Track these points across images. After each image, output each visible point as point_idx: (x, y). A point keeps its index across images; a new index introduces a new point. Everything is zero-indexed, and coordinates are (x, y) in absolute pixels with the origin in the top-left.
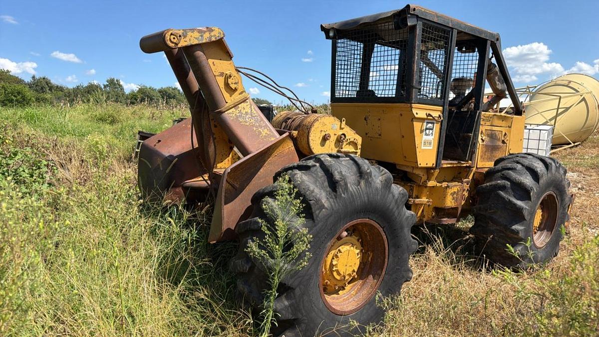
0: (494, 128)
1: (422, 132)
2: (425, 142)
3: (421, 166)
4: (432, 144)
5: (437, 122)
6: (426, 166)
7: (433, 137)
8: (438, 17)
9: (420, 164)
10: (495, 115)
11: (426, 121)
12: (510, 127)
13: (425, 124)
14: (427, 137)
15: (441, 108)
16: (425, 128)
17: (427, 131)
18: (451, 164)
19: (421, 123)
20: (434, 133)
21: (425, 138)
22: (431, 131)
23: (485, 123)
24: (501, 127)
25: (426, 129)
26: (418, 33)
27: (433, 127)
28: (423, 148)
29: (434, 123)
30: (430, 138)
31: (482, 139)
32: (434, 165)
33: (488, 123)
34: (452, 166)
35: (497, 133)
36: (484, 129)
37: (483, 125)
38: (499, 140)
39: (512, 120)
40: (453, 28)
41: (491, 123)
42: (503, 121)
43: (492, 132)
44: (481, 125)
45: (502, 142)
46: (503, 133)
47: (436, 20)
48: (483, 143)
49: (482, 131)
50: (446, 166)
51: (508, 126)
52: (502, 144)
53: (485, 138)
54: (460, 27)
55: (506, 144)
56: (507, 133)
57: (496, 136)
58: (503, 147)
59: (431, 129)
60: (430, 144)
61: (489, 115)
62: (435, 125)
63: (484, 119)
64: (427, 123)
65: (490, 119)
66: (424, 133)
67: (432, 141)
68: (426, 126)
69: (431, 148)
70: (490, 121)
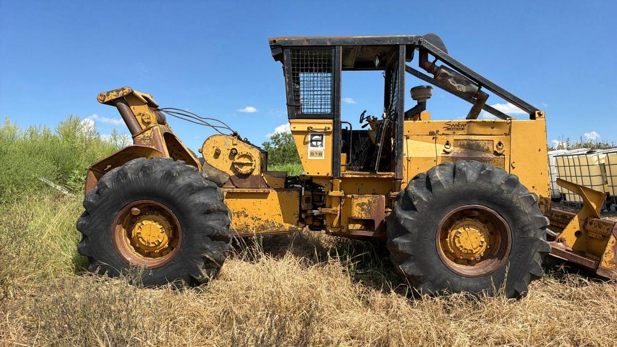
0: (473, 137)
1: (305, 143)
4: (324, 154)
5: (327, 133)
6: (317, 175)
7: (324, 148)
8: (308, 40)
9: (308, 173)
10: (470, 122)
12: (509, 134)
13: (309, 136)
14: (314, 148)
15: (331, 121)
16: (309, 140)
17: (314, 143)
18: (359, 174)
19: (304, 136)
20: (324, 144)
21: (310, 149)
22: (319, 143)
23: (454, 133)
24: (491, 135)
25: (312, 141)
26: (285, 59)
27: (322, 139)
28: (309, 158)
29: (322, 136)
30: (319, 149)
31: (444, 151)
32: (330, 175)
33: (461, 132)
34: (362, 177)
35: (482, 144)
36: (451, 139)
37: (448, 135)
38: (488, 150)
39: (509, 126)
40: (335, 46)
41: (468, 131)
42: (492, 128)
43: (471, 142)
44: (443, 134)
45: (494, 154)
46: (496, 143)
47: (306, 43)
48: (446, 155)
49: (448, 141)
50: (350, 176)
51: (505, 134)
52: (494, 156)
53: (454, 150)
54: (345, 42)
55: (504, 155)
56: (502, 142)
57: (478, 146)
58: (496, 159)
59: (320, 141)
60: (320, 154)
61: (459, 123)
62: (324, 137)
63: (450, 127)
64: (313, 136)
65: (463, 127)
66: (309, 144)
67: (324, 152)
68: (311, 138)
69: (323, 158)
70: (463, 129)
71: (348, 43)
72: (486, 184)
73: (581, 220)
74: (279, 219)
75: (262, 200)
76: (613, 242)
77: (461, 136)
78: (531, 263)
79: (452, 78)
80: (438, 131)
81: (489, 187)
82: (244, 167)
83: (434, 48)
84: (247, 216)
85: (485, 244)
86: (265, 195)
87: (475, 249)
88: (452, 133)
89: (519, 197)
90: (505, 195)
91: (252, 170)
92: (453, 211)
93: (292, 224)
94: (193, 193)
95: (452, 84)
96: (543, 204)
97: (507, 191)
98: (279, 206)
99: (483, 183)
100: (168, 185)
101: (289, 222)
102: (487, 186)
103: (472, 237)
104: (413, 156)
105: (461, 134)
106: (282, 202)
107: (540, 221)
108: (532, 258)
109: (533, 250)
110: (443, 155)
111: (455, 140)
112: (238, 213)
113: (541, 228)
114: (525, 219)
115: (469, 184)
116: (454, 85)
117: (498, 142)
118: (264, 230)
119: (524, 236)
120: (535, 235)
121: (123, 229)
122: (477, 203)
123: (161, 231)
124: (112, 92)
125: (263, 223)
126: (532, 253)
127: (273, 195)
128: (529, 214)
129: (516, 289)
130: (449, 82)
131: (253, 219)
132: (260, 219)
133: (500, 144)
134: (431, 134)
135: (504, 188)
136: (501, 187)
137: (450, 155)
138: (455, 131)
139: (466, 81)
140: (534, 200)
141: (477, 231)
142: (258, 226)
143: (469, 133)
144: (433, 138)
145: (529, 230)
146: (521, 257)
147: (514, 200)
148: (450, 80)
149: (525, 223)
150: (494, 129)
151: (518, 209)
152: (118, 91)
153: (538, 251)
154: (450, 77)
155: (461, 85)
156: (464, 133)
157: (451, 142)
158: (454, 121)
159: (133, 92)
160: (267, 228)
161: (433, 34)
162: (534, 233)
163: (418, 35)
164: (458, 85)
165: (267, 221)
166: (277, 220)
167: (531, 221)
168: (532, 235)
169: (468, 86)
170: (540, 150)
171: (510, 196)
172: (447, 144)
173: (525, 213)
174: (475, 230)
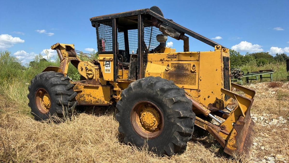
0: (181, 62)
1: (104, 65)
2: (106, 70)
3: (105, 80)
4: (110, 71)
5: (111, 61)
6: (108, 80)
7: (110, 68)
8: (103, 17)
9: (105, 79)
10: (179, 54)
11: (105, 61)
12: (198, 60)
13: (105, 62)
14: (107, 68)
15: (113, 55)
16: (105, 64)
17: (107, 65)
19: (103, 62)
20: (110, 66)
21: (106, 68)
22: (109, 65)
23: (172, 60)
24: (190, 61)
25: (106, 64)
27: (110, 63)
28: (105, 72)
30: (109, 68)
31: (165, 70)
32: (113, 80)
33: (175, 59)
34: (125, 82)
35: (185, 66)
36: (170, 63)
37: (169, 61)
38: (187, 70)
39: (198, 55)
40: (113, 19)
41: (178, 59)
42: (191, 57)
43: (179, 65)
44: (167, 61)
45: (191, 72)
46: (192, 65)
47: (102, 19)
48: (166, 72)
49: (168, 64)
50: (120, 81)
51: (197, 60)
52: (191, 73)
53: (171, 69)
54: (116, 16)
55: (196, 73)
56: (195, 65)
57: (183, 67)
58: (191, 75)
59: (109, 64)
60: (109, 70)
61: (174, 54)
62: (110, 62)
63: (169, 57)
64: (106, 62)
65: (175, 56)
66: (105, 66)
67: (110, 69)
68: (106, 63)
69: (110, 72)
70: (176, 57)
71: (117, 16)
72: (151, 90)
73: (236, 116)
74: (103, 99)
75: (97, 90)
76: (235, 133)
77: (175, 61)
78: (172, 137)
79: (167, 30)
80: (164, 59)
81: (152, 92)
82: (90, 75)
83: (155, 14)
84: (91, 96)
85: (157, 122)
86: (97, 88)
87: (151, 124)
88: (171, 60)
89: (166, 99)
90: (159, 97)
91: (93, 77)
92: (137, 103)
93: (108, 102)
94: (53, 86)
95: (167, 33)
96: (218, 103)
97: (160, 95)
98: (103, 93)
99: (149, 90)
100: (46, 82)
101: (107, 101)
102: (151, 91)
103: (150, 118)
104: (151, 72)
105: (175, 60)
106: (104, 92)
107: (177, 114)
108: (173, 134)
109: (173, 130)
110: (165, 72)
111: (172, 64)
112: (88, 95)
113: (178, 118)
114: (168, 111)
115: (143, 90)
116: (168, 33)
117: (193, 65)
118: (97, 103)
119: (169, 121)
120: (174, 121)
121: (40, 98)
122: (147, 100)
123: (48, 100)
124: (54, 45)
125: (97, 100)
126: (173, 131)
127: (100, 88)
128: (171, 108)
129: (165, 150)
130: (165, 32)
131: (93, 98)
132: (96, 98)
133: (194, 66)
134: (161, 60)
135: (159, 93)
136: (158, 92)
137: (168, 72)
138: (172, 59)
139: (174, 31)
140: (174, 101)
141: (152, 115)
142: (95, 101)
143: (179, 60)
144: (162, 63)
145: (171, 118)
146: (167, 132)
147: (163, 100)
148: (165, 31)
149: (169, 114)
150: (192, 57)
151: (165, 105)
152: (56, 44)
153: (176, 130)
154: (166, 29)
155: (172, 33)
156: (176, 60)
157: (170, 65)
158: (171, 53)
159: (60, 45)
160: (99, 102)
161: (155, 6)
162: (173, 120)
163: (146, 8)
164: (170, 33)
165: (98, 99)
166: (102, 99)
167: (172, 112)
168: (173, 121)
169: (175, 34)
170: (216, 70)
171: (161, 97)
172: (168, 66)
173: (169, 108)
174: (151, 114)
